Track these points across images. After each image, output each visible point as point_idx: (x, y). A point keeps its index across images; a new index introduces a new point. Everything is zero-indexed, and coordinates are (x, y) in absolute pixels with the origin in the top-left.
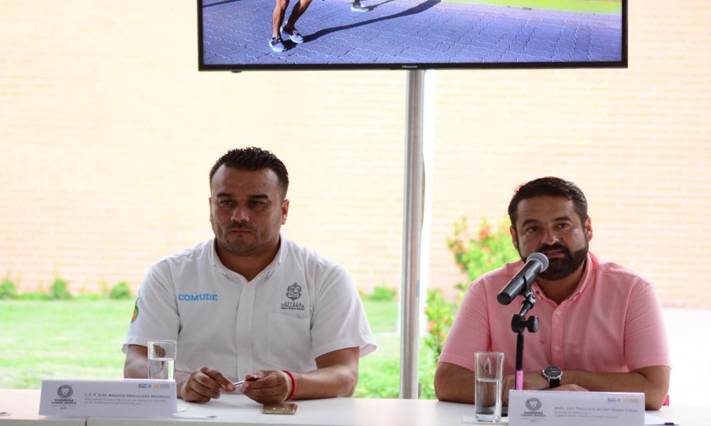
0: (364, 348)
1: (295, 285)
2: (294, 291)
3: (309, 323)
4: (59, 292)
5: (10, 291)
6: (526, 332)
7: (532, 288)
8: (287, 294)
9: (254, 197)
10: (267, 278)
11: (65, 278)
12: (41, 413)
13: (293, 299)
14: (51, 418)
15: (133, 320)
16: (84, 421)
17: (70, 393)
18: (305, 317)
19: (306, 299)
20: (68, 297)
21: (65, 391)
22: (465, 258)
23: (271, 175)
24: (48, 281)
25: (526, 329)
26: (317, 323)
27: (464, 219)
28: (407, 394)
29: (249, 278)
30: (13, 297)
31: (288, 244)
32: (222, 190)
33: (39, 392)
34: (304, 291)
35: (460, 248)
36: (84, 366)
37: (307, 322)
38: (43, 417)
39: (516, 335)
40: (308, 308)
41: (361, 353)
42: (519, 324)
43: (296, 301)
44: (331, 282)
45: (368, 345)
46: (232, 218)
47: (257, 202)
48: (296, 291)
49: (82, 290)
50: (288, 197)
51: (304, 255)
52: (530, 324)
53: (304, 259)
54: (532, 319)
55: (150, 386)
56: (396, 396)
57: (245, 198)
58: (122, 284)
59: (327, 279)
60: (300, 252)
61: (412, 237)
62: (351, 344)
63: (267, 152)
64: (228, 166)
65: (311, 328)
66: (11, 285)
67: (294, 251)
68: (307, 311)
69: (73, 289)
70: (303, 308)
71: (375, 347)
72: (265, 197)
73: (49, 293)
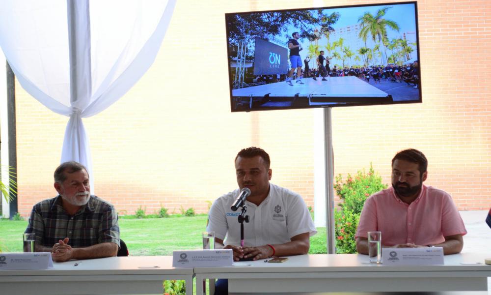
0: (312, 233)
1: (278, 206)
2: (278, 209)
3: (286, 224)
4: (163, 214)
5: (142, 214)
6: (244, 222)
7: (245, 203)
8: (275, 210)
9: (253, 169)
10: (266, 204)
11: (166, 208)
12: (173, 266)
13: (278, 212)
14: (178, 268)
15: (207, 226)
16: (192, 269)
17: (186, 256)
18: (283, 220)
19: (283, 212)
20: (167, 216)
21: (183, 256)
22: (342, 192)
23: (260, 158)
24: (158, 209)
25: (244, 221)
26: (289, 223)
27: (340, 175)
28: (331, 252)
29: (258, 205)
30: (144, 217)
31: (274, 187)
32: (238, 168)
33: (172, 257)
34: (282, 209)
35: (339, 188)
36: (178, 246)
37: (285, 222)
38: (174, 268)
39: (240, 224)
40: (284, 216)
41: (310, 235)
42: (241, 219)
43: (279, 213)
44: (295, 203)
45: (313, 231)
46: (244, 180)
47: (255, 172)
48: (279, 209)
49: (173, 213)
50: (271, 167)
51: (282, 191)
52: (247, 219)
53: (282, 193)
54: (247, 217)
55: (221, 252)
56: (326, 253)
57: (249, 170)
58: (190, 210)
59: (292, 202)
60: (280, 191)
61: (329, 183)
62: (304, 231)
63: (259, 149)
64: (241, 156)
65: (287, 224)
66: (142, 212)
67: (277, 190)
68: (284, 218)
69: (169, 212)
70: (282, 216)
71: (316, 232)
72: (257, 169)
73: (160, 215)
